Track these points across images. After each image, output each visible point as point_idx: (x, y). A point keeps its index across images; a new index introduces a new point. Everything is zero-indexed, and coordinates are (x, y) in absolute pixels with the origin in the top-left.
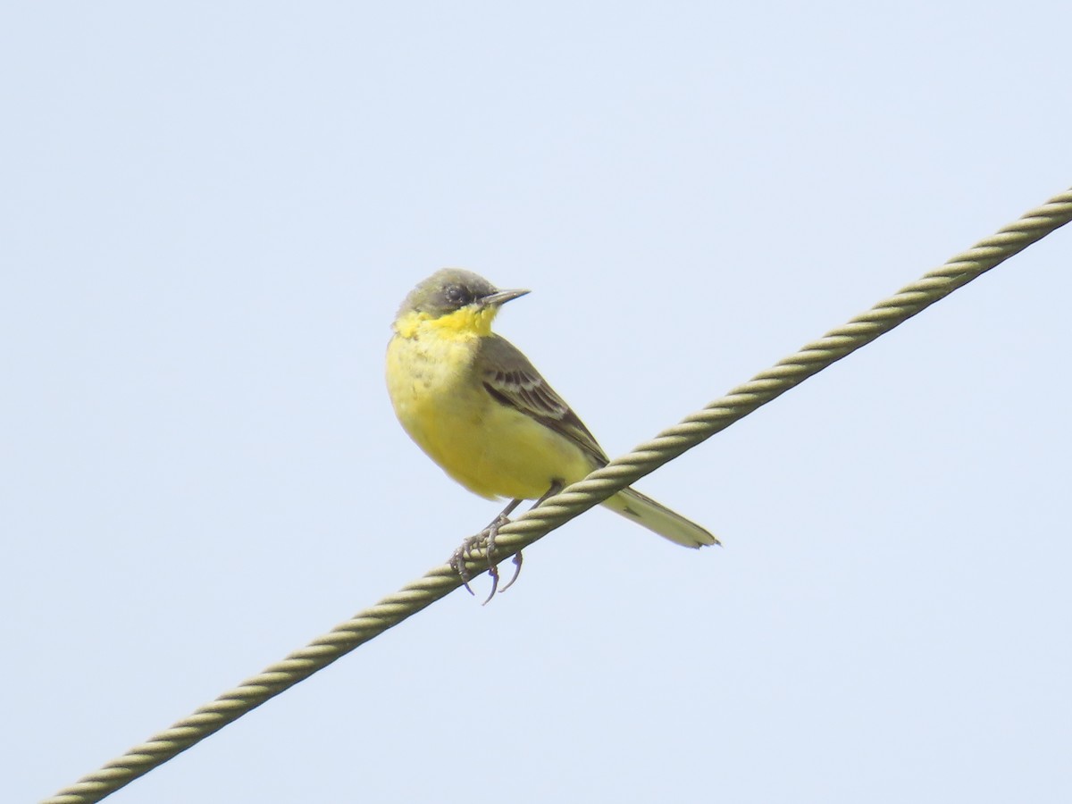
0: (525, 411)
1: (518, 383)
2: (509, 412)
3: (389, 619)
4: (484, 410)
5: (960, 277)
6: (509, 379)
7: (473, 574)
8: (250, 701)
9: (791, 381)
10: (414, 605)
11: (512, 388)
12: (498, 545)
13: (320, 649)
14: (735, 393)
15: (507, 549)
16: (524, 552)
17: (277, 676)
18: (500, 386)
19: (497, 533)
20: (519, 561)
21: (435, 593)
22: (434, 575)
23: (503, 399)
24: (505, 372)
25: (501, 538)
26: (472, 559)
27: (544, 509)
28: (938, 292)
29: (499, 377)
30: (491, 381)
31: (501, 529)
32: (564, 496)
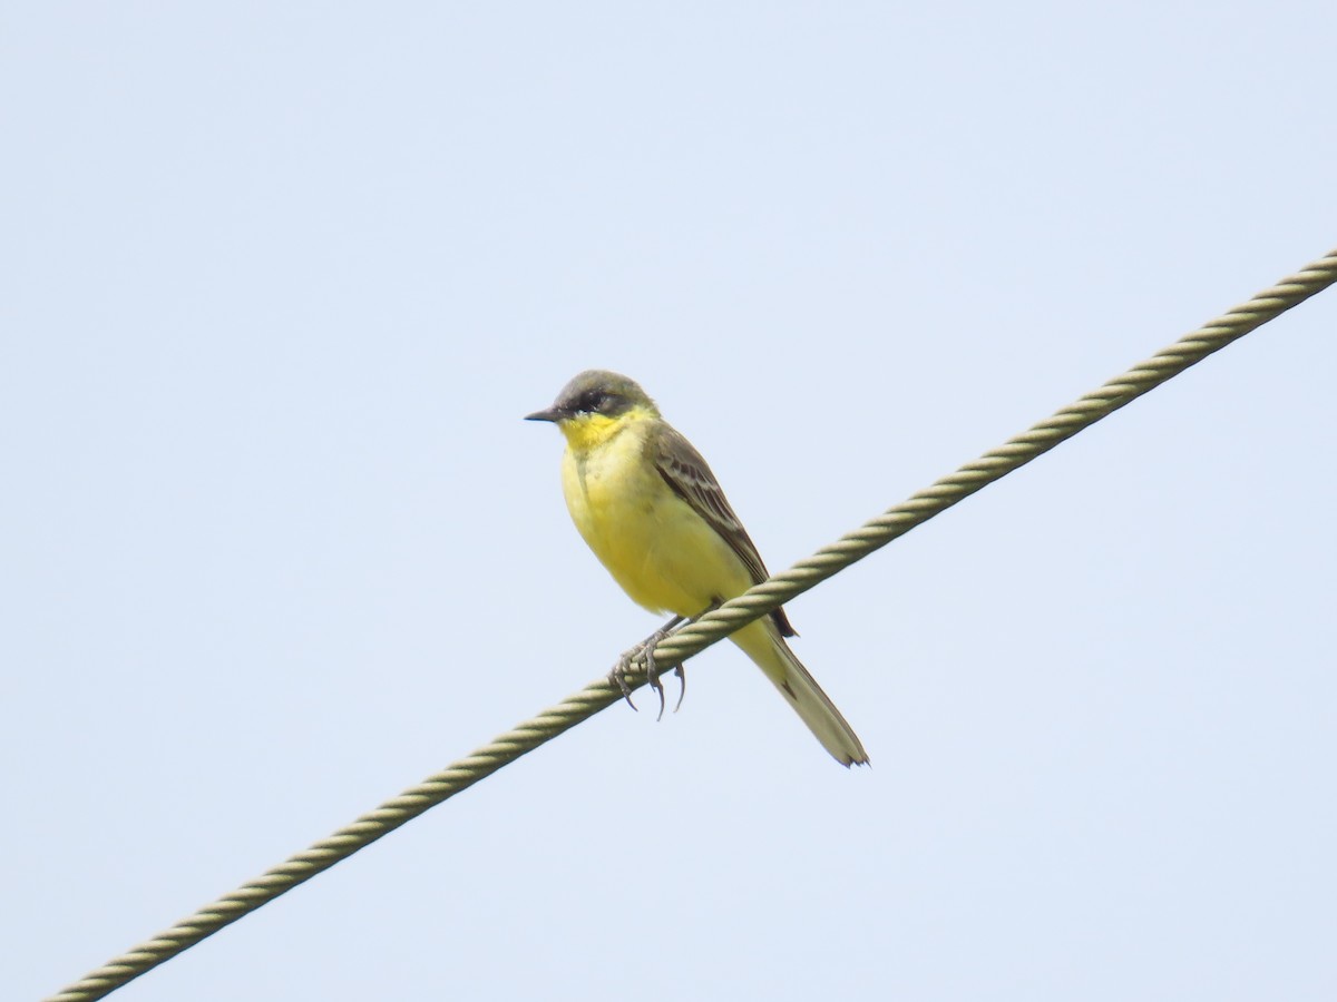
0: (696, 509)
1: (693, 477)
2: (682, 506)
3: (549, 732)
4: (656, 496)
5: (1117, 400)
6: (684, 470)
7: (633, 686)
8: (410, 811)
9: (948, 501)
10: (573, 718)
11: (687, 480)
12: (657, 660)
13: (481, 760)
14: (893, 512)
15: (666, 664)
16: (686, 665)
17: (437, 786)
18: (675, 474)
19: (656, 647)
20: (680, 673)
21: (595, 705)
22: (593, 688)
23: (678, 490)
24: (681, 462)
25: (659, 653)
26: (631, 673)
27: (702, 624)
28: (1094, 414)
29: (675, 465)
30: (665, 466)
31: (660, 643)
32: (724, 611)
